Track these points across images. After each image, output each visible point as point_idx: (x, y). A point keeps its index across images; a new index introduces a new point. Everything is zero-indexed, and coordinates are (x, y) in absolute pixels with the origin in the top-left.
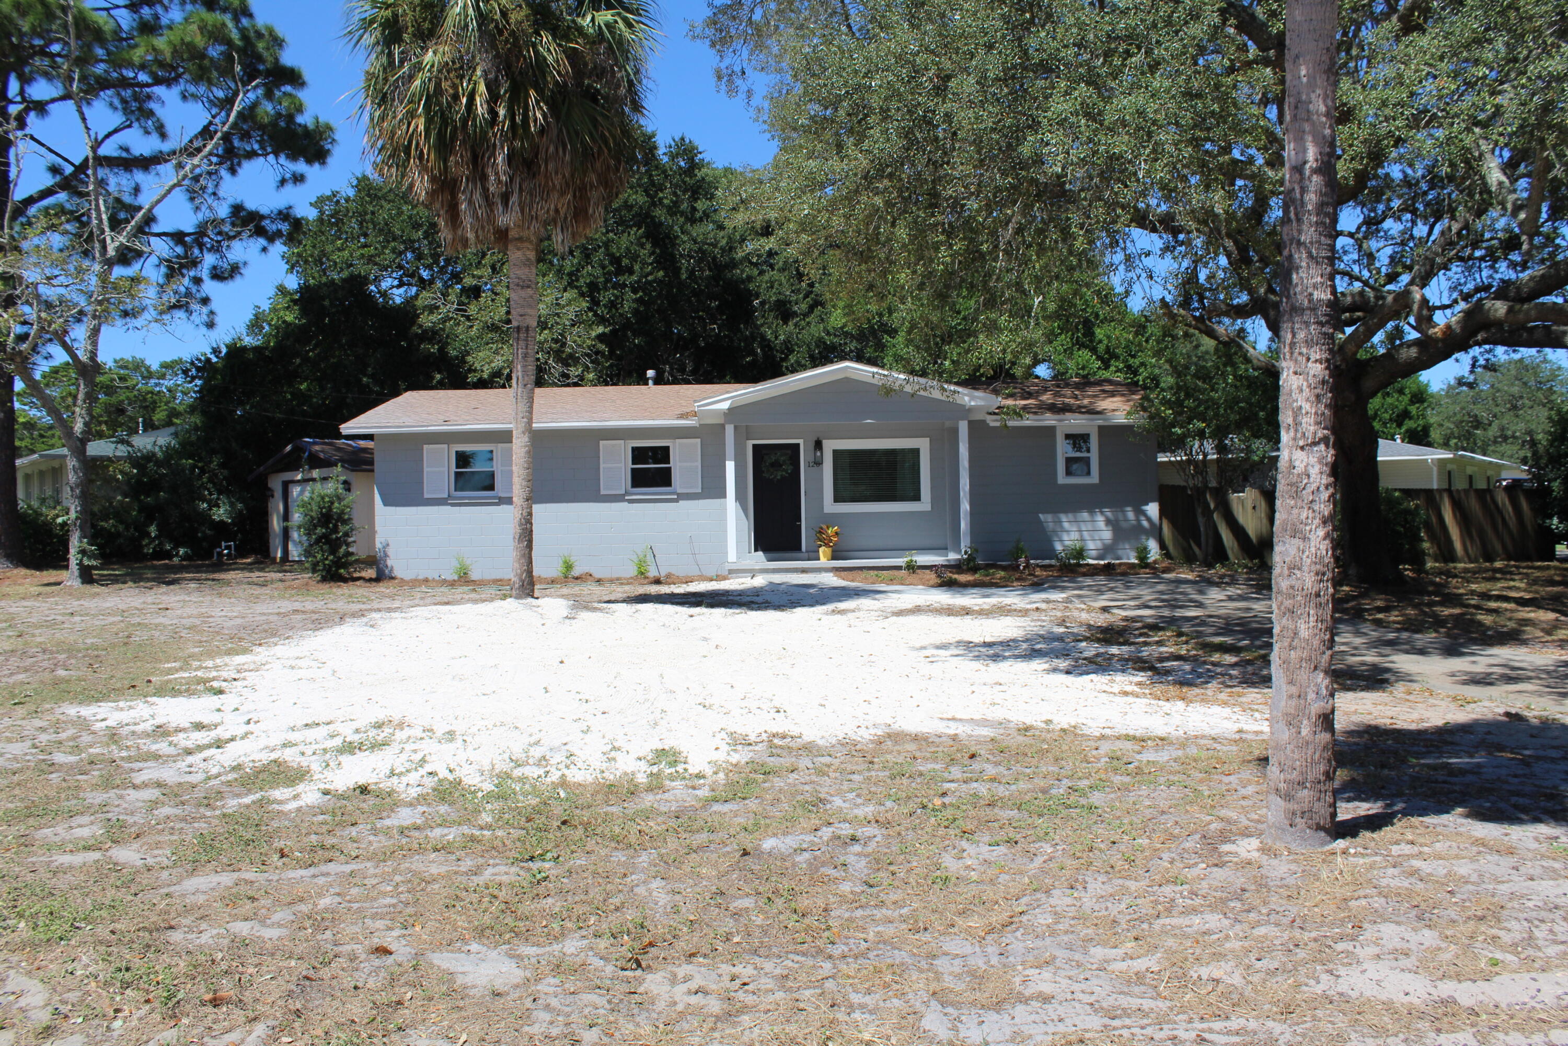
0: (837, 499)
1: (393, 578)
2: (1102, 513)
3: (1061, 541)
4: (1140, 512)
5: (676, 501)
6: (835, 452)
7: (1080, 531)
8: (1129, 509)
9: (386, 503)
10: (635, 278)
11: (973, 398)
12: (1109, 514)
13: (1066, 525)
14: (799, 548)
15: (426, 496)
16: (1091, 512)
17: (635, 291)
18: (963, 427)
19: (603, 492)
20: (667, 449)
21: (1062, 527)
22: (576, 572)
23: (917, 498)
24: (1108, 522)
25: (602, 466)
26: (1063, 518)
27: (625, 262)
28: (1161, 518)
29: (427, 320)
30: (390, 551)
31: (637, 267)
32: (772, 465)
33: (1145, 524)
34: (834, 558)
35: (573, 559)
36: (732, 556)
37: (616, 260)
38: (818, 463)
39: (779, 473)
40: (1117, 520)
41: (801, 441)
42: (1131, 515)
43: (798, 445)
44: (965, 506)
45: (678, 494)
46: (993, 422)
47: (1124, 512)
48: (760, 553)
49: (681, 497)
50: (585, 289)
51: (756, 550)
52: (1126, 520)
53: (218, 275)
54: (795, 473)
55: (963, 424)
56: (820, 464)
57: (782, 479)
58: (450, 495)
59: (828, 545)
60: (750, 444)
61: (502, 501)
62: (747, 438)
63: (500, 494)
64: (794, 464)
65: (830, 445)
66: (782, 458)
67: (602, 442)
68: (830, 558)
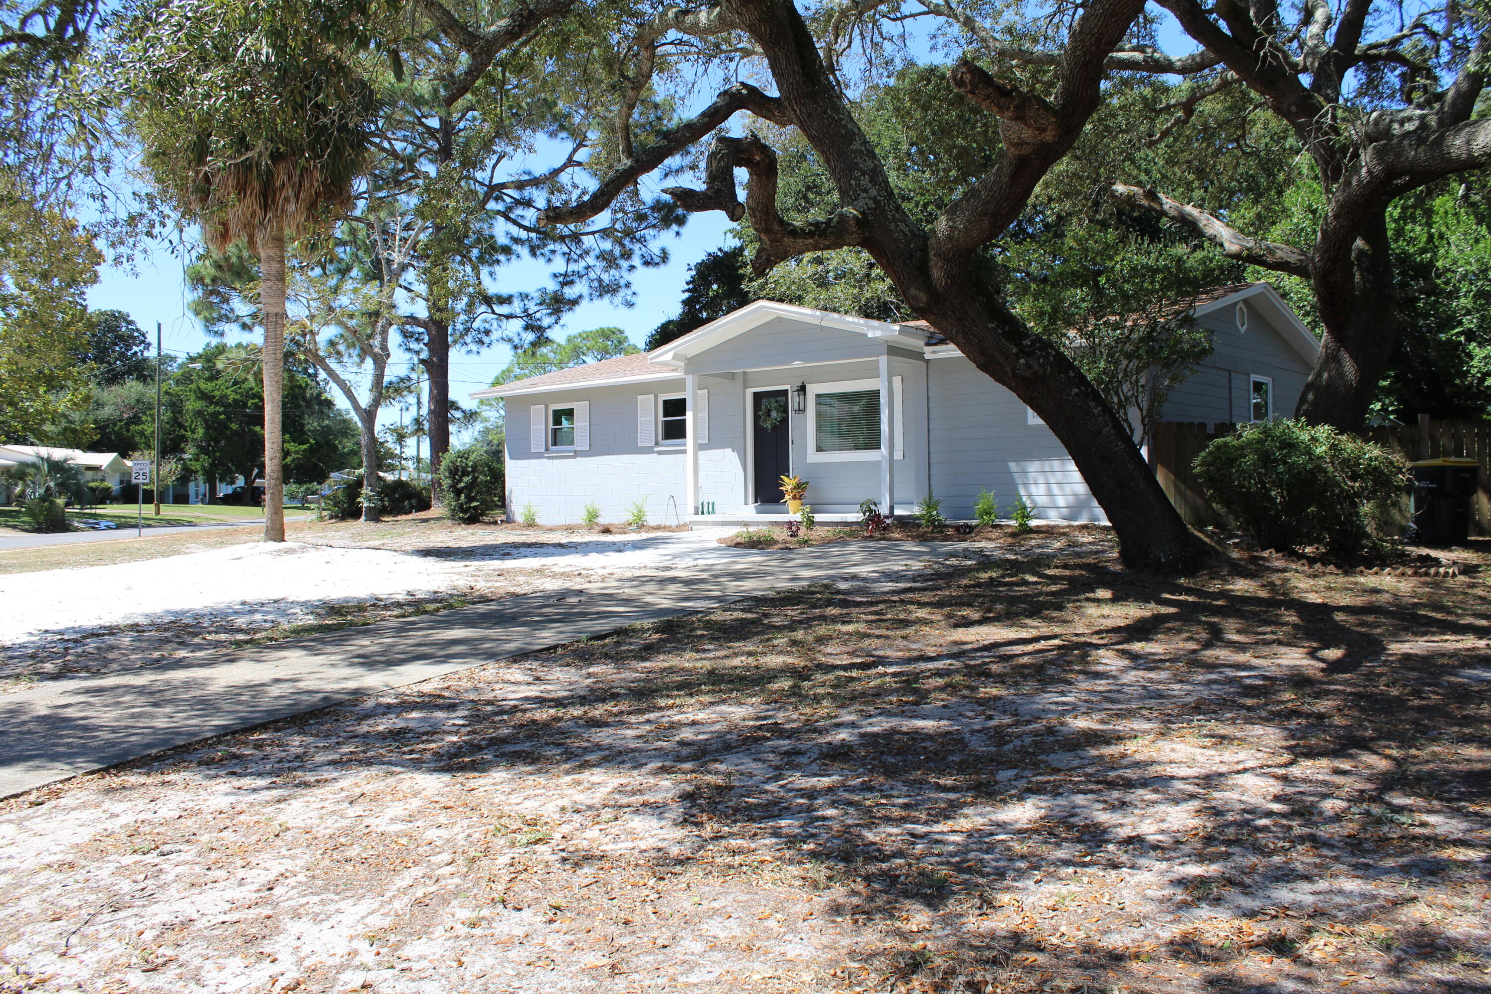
0: (820, 448)
9: (511, 457)
15: (533, 450)
19: (640, 445)
25: (639, 420)
30: (513, 498)
32: (769, 413)
38: (801, 410)
39: (772, 422)
41: (788, 387)
43: (787, 391)
51: (755, 502)
54: (785, 421)
55: (883, 360)
56: (804, 411)
57: (775, 428)
58: (547, 449)
59: (794, 498)
60: (750, 392)
61: (576, 454)
62: (745, 387)
63: (576, 447)
64: (786, 411)
65: (813, 390)
66: (774, 405)
67: (639, 397)
68: (797, 511)
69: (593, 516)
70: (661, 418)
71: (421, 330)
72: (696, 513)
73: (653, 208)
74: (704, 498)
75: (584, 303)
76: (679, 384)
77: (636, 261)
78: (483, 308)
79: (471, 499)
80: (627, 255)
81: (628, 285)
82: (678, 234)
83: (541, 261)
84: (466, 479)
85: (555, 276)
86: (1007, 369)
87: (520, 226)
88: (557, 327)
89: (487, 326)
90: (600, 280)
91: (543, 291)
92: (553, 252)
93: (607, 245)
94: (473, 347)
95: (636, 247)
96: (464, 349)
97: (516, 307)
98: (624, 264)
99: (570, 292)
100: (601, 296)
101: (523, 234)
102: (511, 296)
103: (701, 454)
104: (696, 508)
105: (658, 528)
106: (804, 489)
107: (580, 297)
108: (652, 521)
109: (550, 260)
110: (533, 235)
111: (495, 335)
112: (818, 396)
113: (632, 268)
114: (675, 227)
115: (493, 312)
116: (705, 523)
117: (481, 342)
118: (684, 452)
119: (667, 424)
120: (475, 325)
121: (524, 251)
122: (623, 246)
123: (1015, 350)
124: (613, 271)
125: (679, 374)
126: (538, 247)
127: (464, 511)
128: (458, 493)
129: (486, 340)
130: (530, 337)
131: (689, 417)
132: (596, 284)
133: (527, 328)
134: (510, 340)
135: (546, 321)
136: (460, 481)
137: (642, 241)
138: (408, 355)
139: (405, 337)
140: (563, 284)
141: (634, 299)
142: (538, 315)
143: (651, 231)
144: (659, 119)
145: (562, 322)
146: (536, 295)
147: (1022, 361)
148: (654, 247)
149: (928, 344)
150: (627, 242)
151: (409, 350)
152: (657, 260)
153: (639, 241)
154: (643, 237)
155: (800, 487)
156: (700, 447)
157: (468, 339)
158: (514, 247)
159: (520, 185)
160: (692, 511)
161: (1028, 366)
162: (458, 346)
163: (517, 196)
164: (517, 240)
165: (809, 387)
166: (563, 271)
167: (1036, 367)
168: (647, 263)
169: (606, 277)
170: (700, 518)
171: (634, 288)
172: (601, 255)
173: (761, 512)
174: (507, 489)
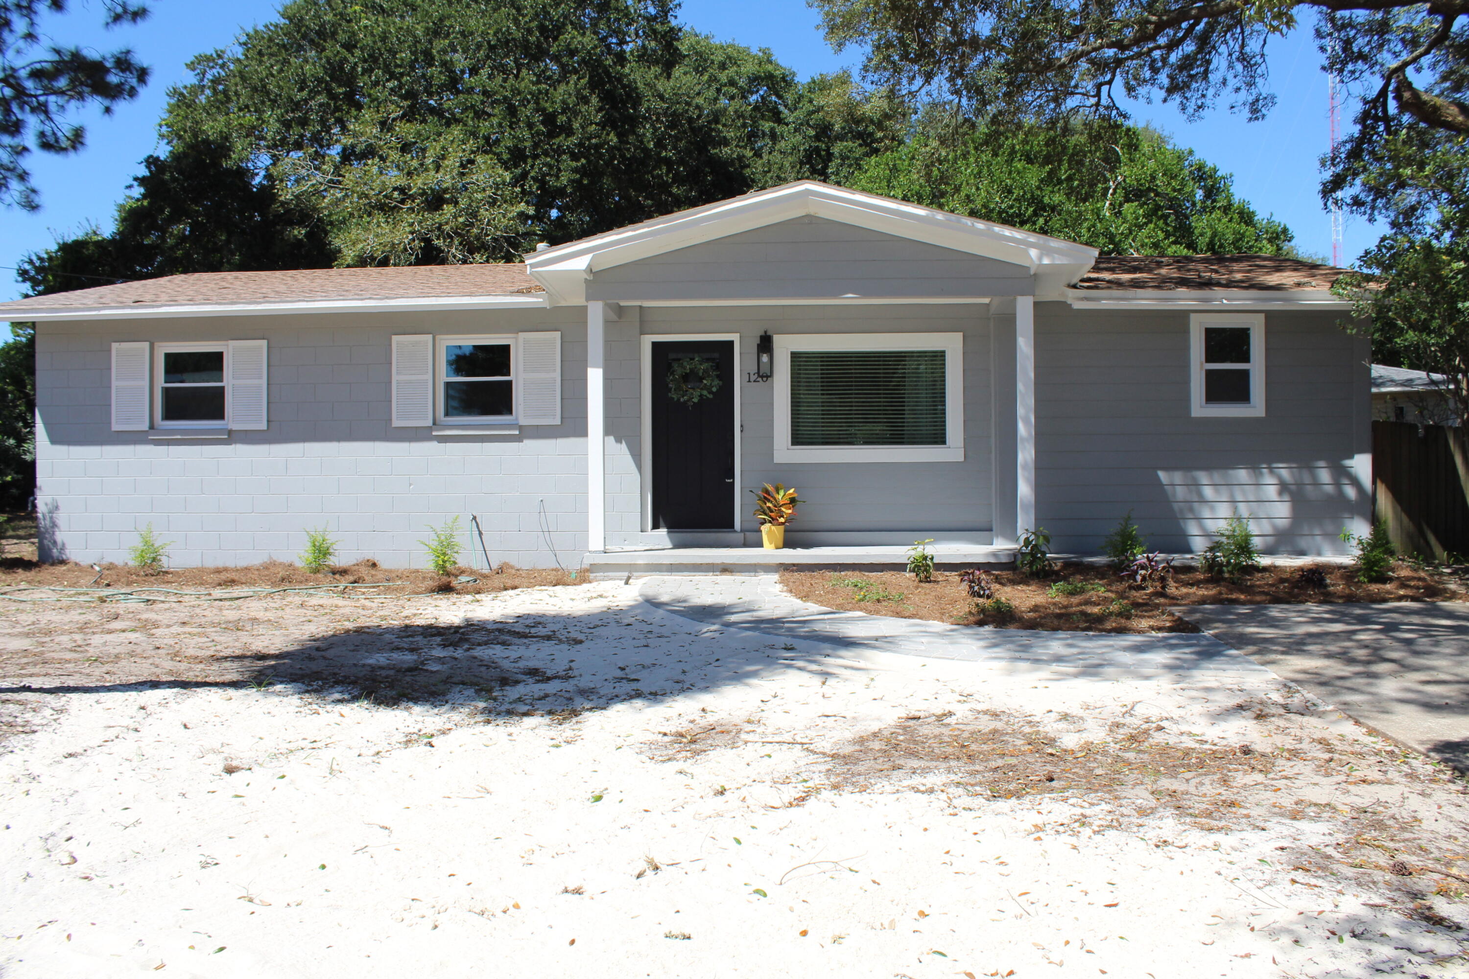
0: (798, 439)
1: (63, 562)
2: (1271, 470)
3: (1199, 519)
4: (1342, 473)
5: (518, 439)
6: (795, 356)
7: (1233, 502)
8: (1322, 464)
9: (55, 439)
10: (574, 140)
11: (1045, 251)
12: (1285, 473)
13: (1208, 492)
14: (730, 525)
15: (115, 427)
16: (1254, 466)
17: (575, 157)
18: (1024, 309)
19: (396, 423)
20: (506, 349)
21: (1200, 494)
22: (337, 560)
23: (938, 438)
24: (1283, 487)
25: (395, 378)
26: (1203, 477)
27: (562, 119)
28: (1374, 482)
29: (287, 192)
30: (61, 518)
31: (576, 125)
32: (686, 378)
33: (1351, 492)
34: (789, 543)
35: (330, 538)
36: (596, 542)
37: (549, 119)
38: (765, 375)
39: (697, 393)
40: (1300, 485)
41: (735, 337)
42: (1325, 476)
43: (731, 343)
44: (1026, 455)
45: (521, 428)
46: (1078, 301)
47: (1311, 469)
48: (663, 532)
49: (526, 433)
50: (505, 157)
51: (656, 526)
52: (1317, 484)
53: (48, 144)
55: (1024, 303)
56: (767, 378)
57: (705, 402)
60: (647, 341)
62: (638, 331)
63: (232, 424)
64: (727, 376)
65: (785, 345)
67: (395, 338)
68: (781, 544)
69: (322, 551)
165: (779, 340)
173: (677, 546)
174: (42, 501)
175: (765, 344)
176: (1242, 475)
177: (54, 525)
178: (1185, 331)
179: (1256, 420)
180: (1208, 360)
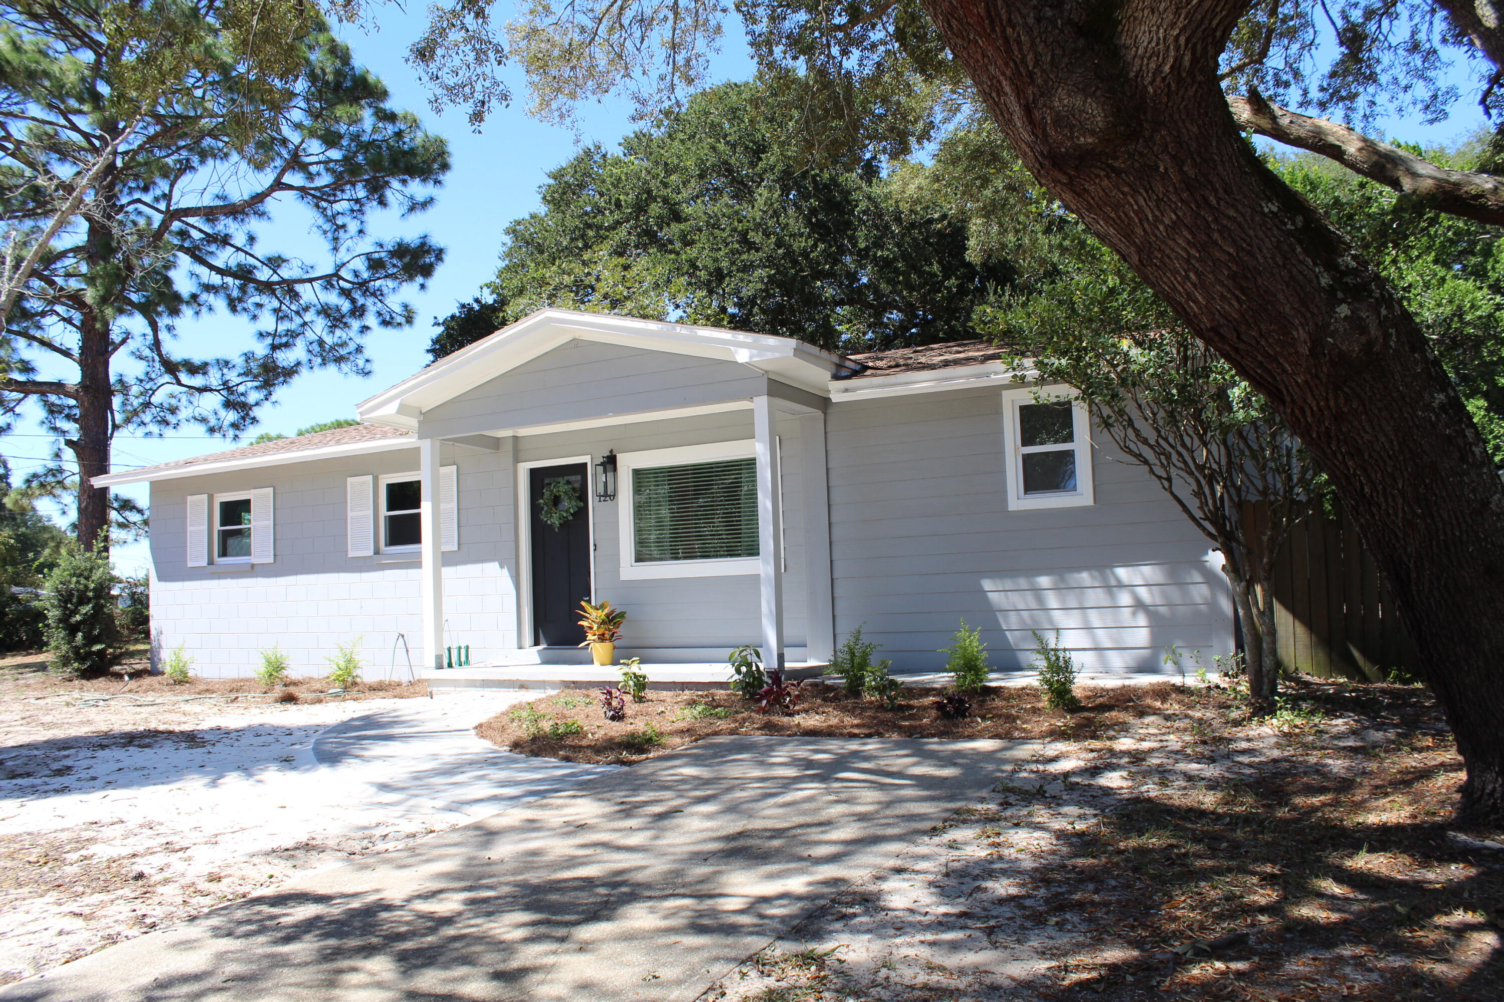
0: (641, 556)
15: (190, 564)
19: (351, 555)
20: (417, 485)
23: (753, 549)
25: (349, 515)
30: (163, 639)
32: (556, 501)
41: (588, 459)
43: (586, 465)
46: (840, 394)
51: (535, 642)
54: (582, 514)
55: (760, 405)
56: (614, 496)
57: (565, 524)
58: (211, 562)
59: (602, 638)
60: (524, 469)
61: (253, 571)
62: (517, 460)
63: (254, 559)
64: (583, 497)
65: (628, 463)
66: (563, 488)
67: (350, 480)
68: (608, 661)
69: (276, 668)
70: (384, 512)
71: (72, 402)
72: (440, 667)
73: (393, 254)
74: (452, 640)
75: (304, 371)
76: (410, 458)
77: (371, 320)
78: (167, 378)
79: (90, 640)
80: (358, 311)
81: (359, 349)
82: (423, 286)
83: (244, 318)
84: (86, 609)
85: (261, 335)
86: (1301, 334)
87: (212, 268)
88: (267, 404)
89: (174, 402)
90: (321, 342)
91: (248, 357)
92: (259, 306)
93: (332, 298)
94: (154, 428)
95: (370, 302)
96: (141, 431)
97: (214, 378)
98: (356, 324)
99: (285, 358)
100: (324, 363)
101: (216, 279)
102: (206, 364)
103: (447, 572)
104: (439, 658)
105: (378, 688)
106: (617, 625)
107: (299, 364)
108: (368, 675)
109: (255, 317)
110: (229, 280)
111: (183, 414)
112: (637, 473)
113: (365, 329)
114: (420, 279)
115: (179, 383)
116: (455, 683)
117: (165, 422)
118: (418, 565)
119: (392, 522)
120: (156, 399)
121: (220, 303)
122: (353, 301)
123: (1325, 281)
124: (338, 332)
125: (409, 441)
126: (240, 300)
127: (80, 658)
128: (72, 630)
129: (170, 418)
130: (232, 416)
131: (426, 510)
132: (316, 348)
133: (228, 405)
134: (203, 420)
135: (253, 397)
136: (75, 612)
137: (378, 294)
138: (52, 436)
139: (51, 412)
140: (274, 347)
141: (368, 367)
142: (241, 389)
143: (390, 283)
144: (399, 134)
145: (274, 398)
146: (239, 361)
147: (1343, 310)
148: (394, 302)
149: (836, 377)
150: (357, 295)
151: (55, 429)
152: (399, 319)
153: (374, 295)
154: (380, 290)
155: (613, 620)
156: (446, 559)
157: (147, 417)
158: (204, 297)
159: (210, 214)
160: (432, 663)
161: (1355, 321)
162: (131, 427)
163: (207, 229)
164: (209, 288)
165: (621, 459)
166: (271, 329)
167: (1374, 330)
168: (385, 323)
169: (329, 340)
170: (446, 673)
171: (367, 353)
172: (325, 311)
173: (546, 661)
174: (153, 625)
175: (610, 462)
176: (1085, 577)
177: (160, 647)
178: (997, 411)
179: (1084, 509)
180: (1024, 444)
